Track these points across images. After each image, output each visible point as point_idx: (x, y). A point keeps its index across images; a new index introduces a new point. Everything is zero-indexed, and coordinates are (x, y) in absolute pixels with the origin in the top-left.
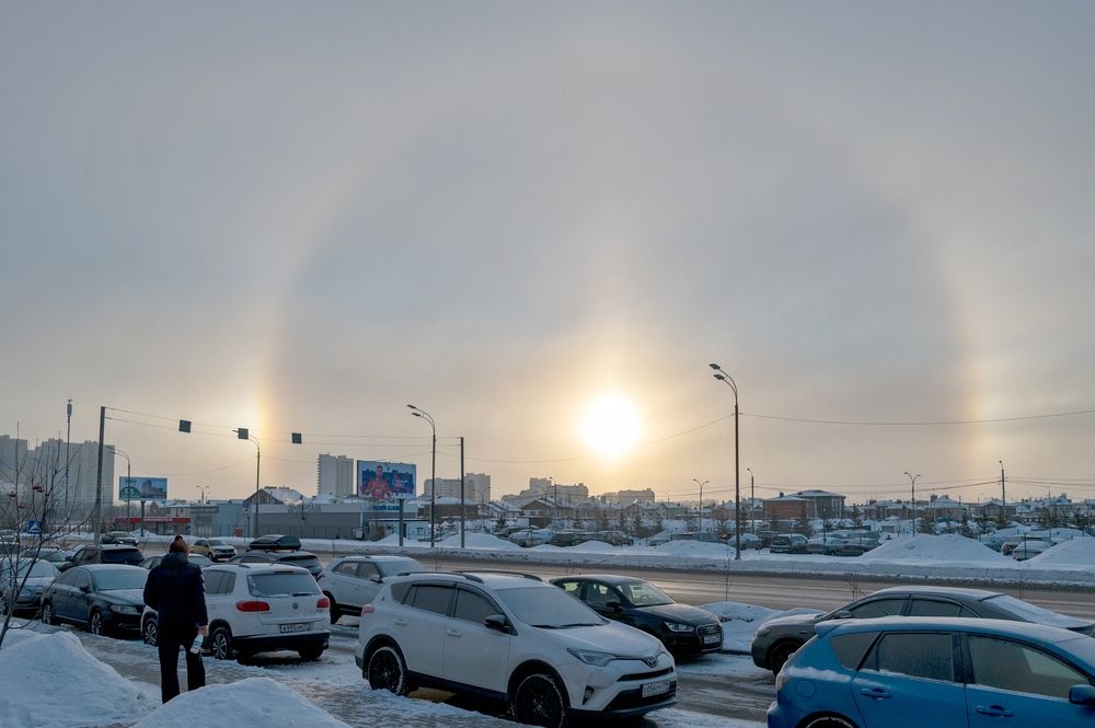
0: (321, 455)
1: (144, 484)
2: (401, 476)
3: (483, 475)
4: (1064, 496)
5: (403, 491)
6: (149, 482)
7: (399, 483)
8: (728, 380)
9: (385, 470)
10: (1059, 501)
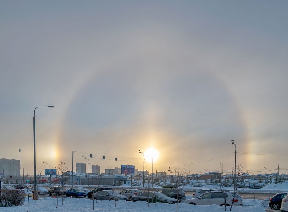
1: (51, 171)
2: (131, 169)
5: (132, 173)
6: (52, 170)
7: (131, 171)
9: (128, 167)
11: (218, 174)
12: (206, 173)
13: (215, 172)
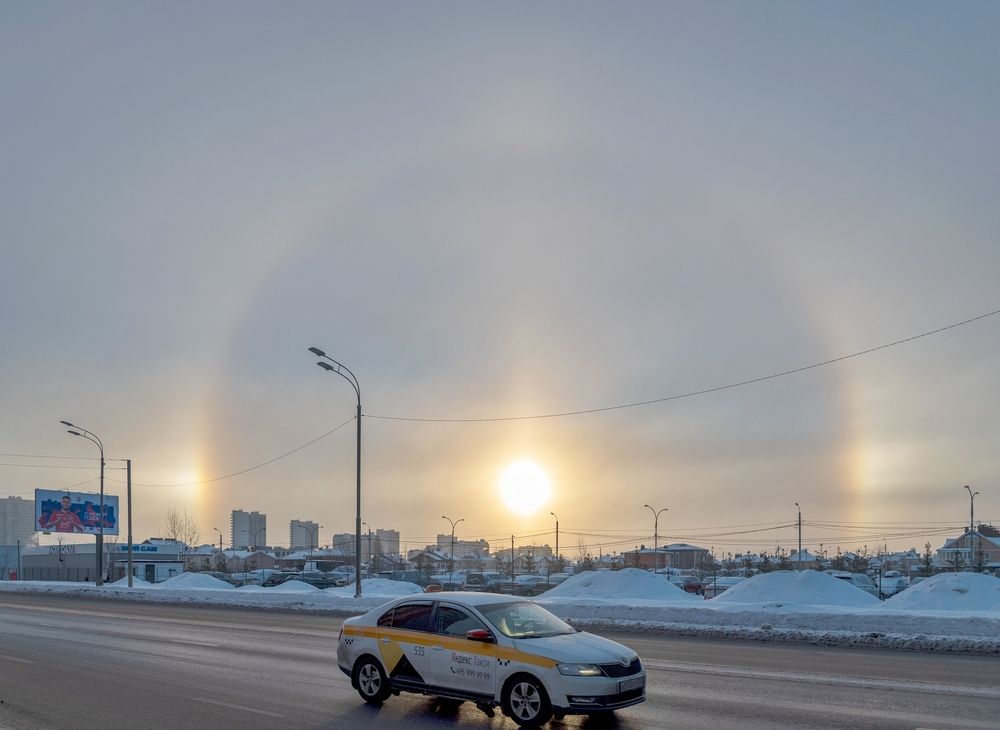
0: (234, 511)
2: (97, 509)
3: (393, 531)
4: (914, 551)
7: (94, 516)
8: (342, 370)
9: (73, 501)
10: (909, 555)
11: (692, 551)
12: (643, 547)
13: (684, 545)
